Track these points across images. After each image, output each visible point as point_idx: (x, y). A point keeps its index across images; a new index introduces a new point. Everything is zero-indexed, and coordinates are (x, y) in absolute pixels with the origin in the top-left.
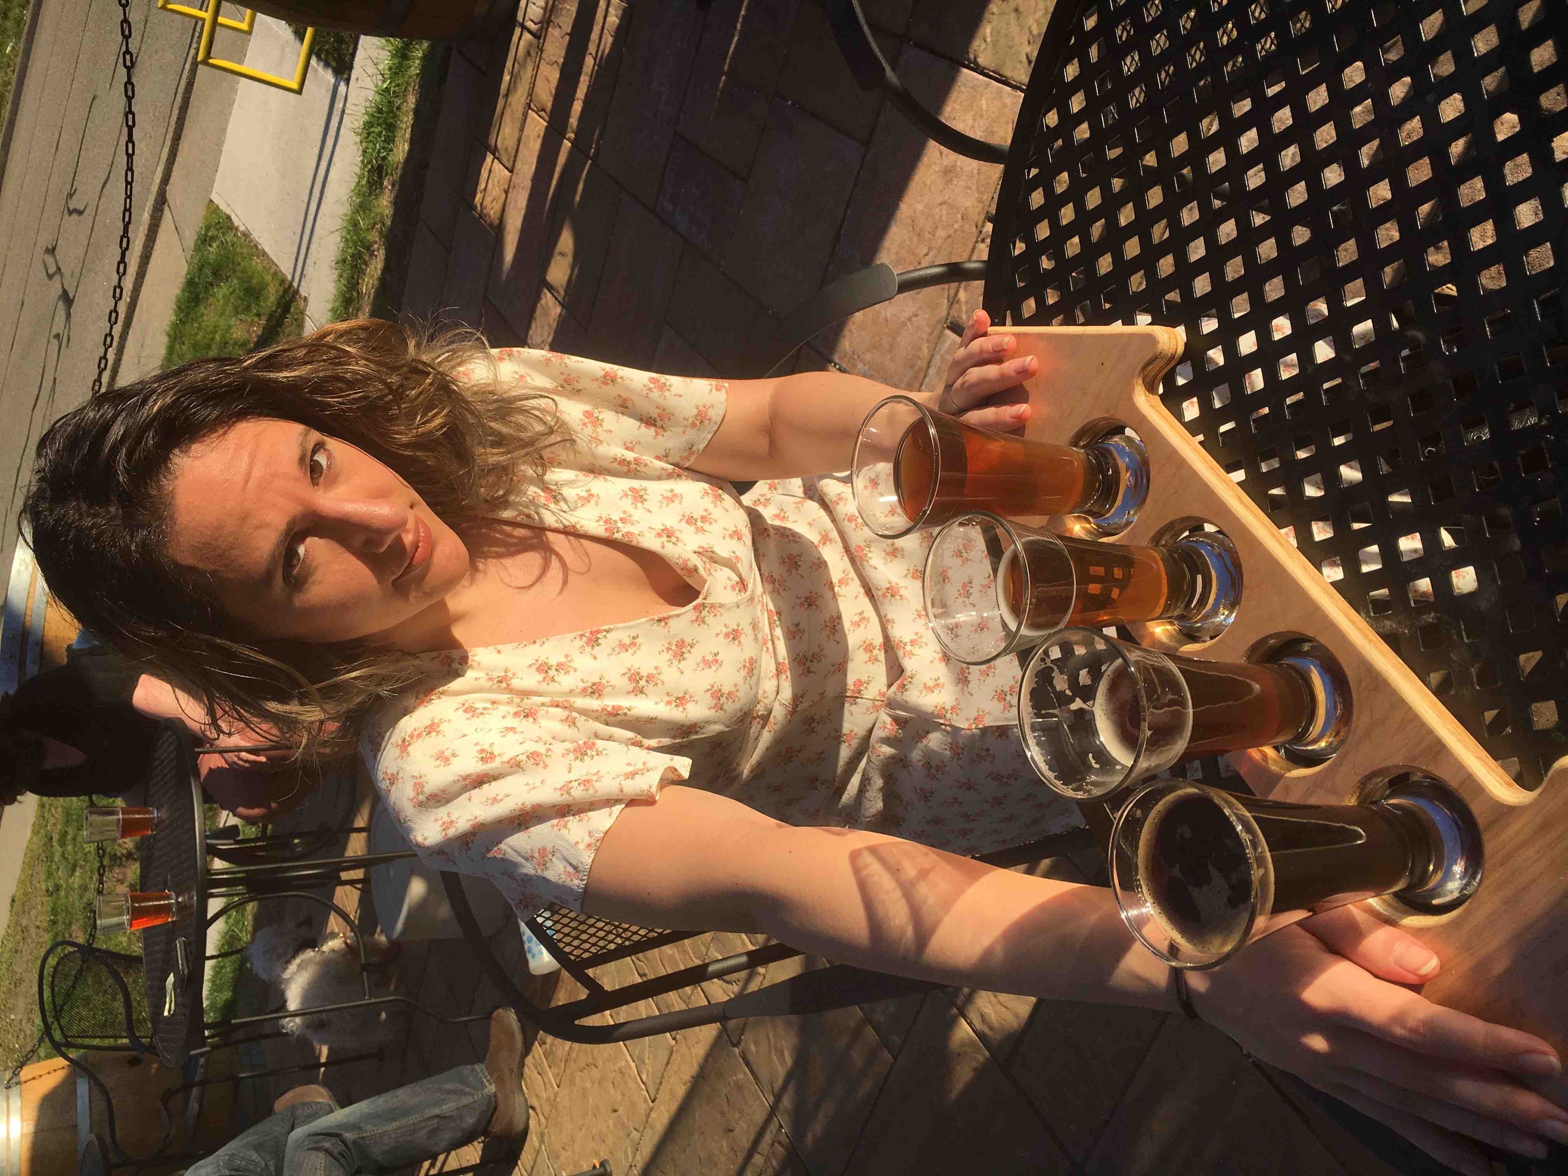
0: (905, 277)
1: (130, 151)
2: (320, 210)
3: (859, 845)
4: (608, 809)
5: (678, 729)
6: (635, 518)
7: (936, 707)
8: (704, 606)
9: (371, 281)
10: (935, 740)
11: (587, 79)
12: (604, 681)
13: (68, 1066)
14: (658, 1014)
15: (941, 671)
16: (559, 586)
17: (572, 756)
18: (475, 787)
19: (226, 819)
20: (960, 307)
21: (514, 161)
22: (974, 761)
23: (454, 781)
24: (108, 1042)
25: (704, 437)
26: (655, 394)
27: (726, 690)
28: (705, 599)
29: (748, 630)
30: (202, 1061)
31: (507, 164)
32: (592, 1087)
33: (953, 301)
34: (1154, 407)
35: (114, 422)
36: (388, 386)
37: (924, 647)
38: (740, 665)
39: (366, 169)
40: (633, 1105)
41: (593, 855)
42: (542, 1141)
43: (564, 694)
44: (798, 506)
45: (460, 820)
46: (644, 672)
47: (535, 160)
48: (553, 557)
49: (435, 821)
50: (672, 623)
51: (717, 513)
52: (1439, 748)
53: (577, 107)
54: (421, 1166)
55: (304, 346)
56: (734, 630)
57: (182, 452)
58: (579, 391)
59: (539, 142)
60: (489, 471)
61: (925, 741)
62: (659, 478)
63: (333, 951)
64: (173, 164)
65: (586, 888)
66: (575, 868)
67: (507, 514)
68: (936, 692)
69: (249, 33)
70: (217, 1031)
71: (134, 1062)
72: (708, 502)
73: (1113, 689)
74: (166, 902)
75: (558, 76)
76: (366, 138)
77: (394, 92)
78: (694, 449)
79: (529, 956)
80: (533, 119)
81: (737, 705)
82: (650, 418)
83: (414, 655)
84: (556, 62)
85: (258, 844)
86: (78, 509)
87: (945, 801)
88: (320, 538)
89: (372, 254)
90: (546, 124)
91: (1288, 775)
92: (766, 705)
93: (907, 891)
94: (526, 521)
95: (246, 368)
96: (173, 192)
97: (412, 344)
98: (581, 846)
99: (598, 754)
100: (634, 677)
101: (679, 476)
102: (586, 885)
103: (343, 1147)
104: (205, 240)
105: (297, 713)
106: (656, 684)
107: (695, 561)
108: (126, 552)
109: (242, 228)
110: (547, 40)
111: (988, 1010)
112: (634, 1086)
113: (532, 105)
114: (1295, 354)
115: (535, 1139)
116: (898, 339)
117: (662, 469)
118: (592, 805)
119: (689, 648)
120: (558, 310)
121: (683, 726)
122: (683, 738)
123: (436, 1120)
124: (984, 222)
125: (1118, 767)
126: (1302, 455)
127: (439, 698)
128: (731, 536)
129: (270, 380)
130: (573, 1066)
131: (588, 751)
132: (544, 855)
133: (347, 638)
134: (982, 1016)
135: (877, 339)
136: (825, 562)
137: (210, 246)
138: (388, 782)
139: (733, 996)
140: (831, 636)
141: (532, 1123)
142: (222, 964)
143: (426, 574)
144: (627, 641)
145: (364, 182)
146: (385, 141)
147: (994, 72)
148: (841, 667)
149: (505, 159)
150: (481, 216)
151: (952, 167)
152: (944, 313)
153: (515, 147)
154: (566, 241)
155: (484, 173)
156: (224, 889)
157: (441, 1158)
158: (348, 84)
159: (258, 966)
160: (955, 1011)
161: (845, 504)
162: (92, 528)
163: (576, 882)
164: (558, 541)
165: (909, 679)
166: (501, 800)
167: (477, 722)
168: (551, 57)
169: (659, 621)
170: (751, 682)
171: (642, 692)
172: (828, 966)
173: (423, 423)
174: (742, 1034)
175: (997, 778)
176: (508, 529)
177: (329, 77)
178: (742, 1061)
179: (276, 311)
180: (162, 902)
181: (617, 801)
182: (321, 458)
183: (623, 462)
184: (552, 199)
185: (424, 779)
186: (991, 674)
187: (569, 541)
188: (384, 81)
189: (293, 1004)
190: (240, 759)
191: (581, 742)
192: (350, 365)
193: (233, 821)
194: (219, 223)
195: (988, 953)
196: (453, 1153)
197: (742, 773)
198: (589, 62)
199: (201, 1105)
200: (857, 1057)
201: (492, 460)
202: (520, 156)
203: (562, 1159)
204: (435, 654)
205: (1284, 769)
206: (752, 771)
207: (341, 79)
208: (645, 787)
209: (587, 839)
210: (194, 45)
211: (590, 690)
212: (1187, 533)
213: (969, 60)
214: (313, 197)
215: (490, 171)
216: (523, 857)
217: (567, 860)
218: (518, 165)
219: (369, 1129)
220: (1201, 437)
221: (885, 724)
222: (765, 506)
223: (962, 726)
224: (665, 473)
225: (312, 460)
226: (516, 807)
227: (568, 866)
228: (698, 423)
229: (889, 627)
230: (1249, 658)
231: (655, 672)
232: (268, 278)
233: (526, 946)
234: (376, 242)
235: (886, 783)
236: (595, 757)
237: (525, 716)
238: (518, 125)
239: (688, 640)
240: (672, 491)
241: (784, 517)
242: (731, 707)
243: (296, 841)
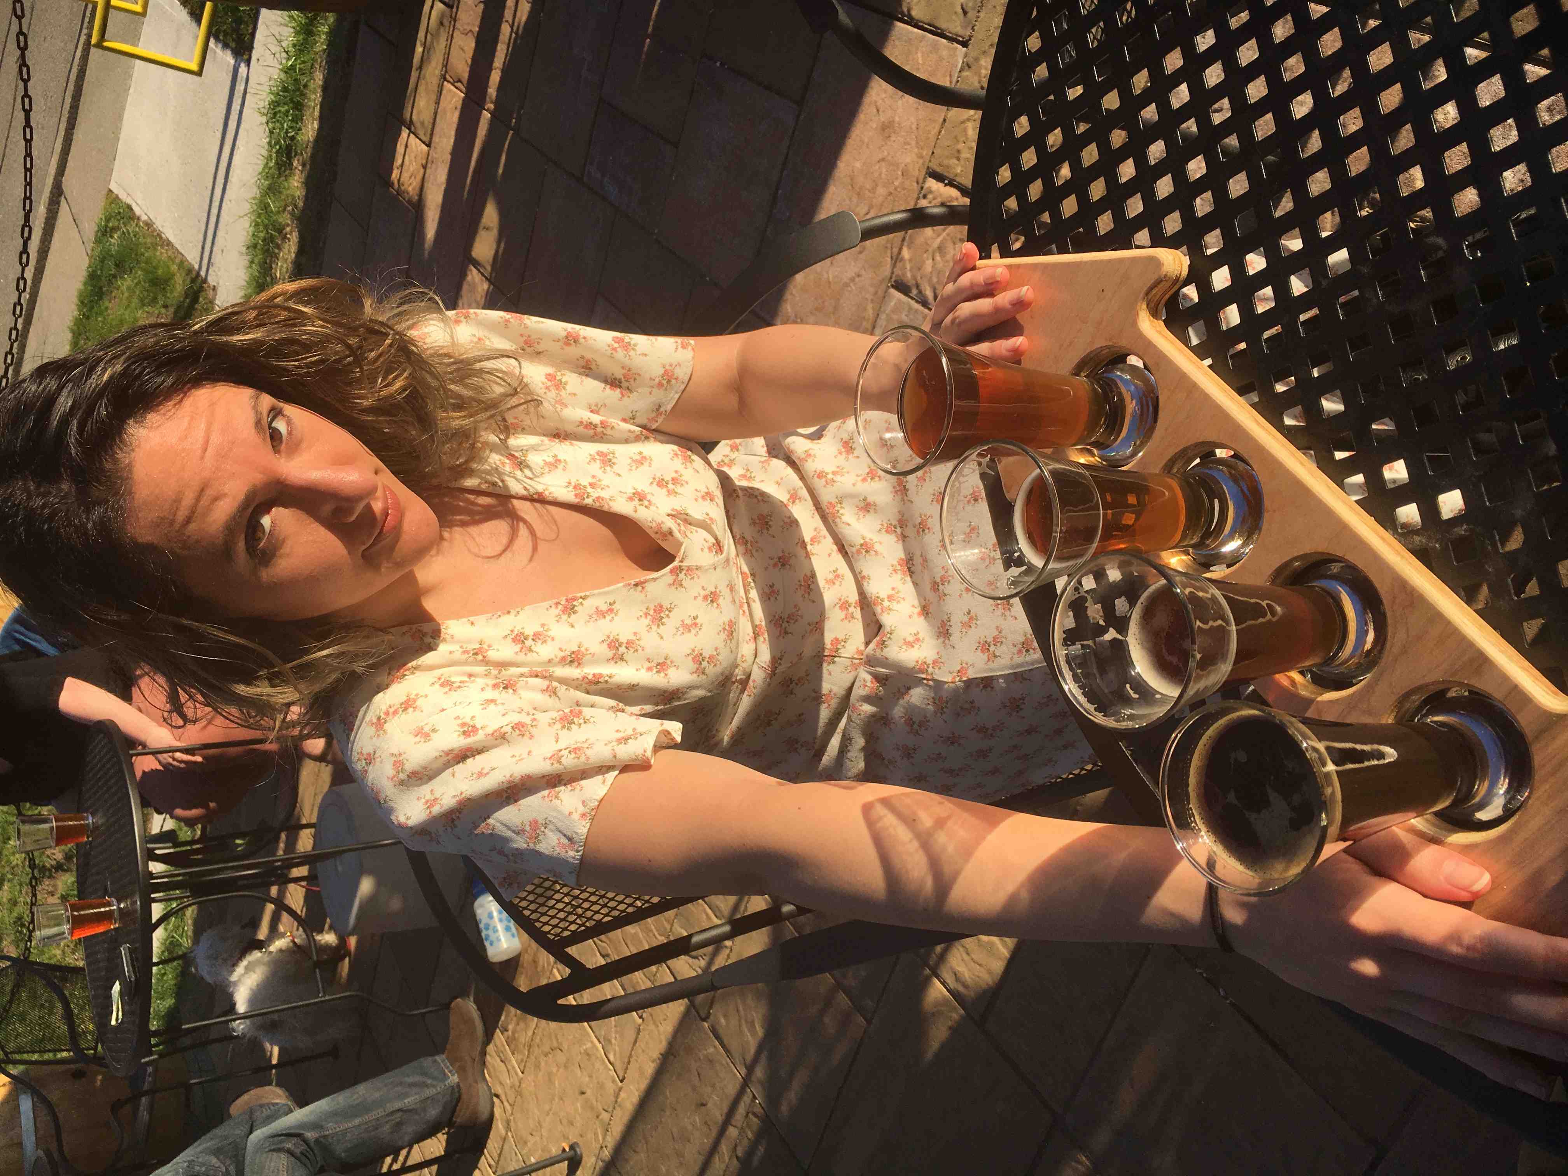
0: (867, 224)
1: (28, 137)
2: (226, 196)
3: (870, 798)
4: (600, 777)
5: (660, 695)
6: (605, 482)
7: (917, 662)
8: (680, 569)
9: (285, 265)
10: (917, 696)
11: (505, 47)
12: (583, 649)
13: (10, 1083)
14: (623, 993)
15: (921, 626)
16: (530, 553)
17: (558, 726)
18: (458, 763)
19: (159, 823)
20: (904, 265)
21: (432, 134)
22: (958, 714)
23: (436, 757)
24: (48, 1056)
25: (670, 399)
26: (620, 354)
27: (706, 654)
28: (681, 561)
29: (726, 592)
30: (150, 1069)
31: (424, 139)
32: (558, 1071)
33: (897, 259)
34: (1159, 332)
35: (59, 394)
36: (349, 347)
37: (902, 601)
38: (720, 629)
39: (274, 150)
40: (601, 1086)
41: (588, 825)
42: (508, 1128)
43: (540, 664)
44: (764, 464)
45: (445, 796)
46: (623, 639)
47: (453, 133)
48: (521, 524)
49: (418, 799)
50: (649, 587)
51: (687, 474)
52: (1481, 661)
53: (495, 77)
54: (383, 1162)
55: (254, 308)
56: (712, 593)
57: (136, 422)
58: (539, 353)
59: (457, 114)
60: (453, 435)
61: (907, 697)
62: (627, 441)
63: (281, 951)
64: (68, 154)
65: (582, 859)
66: (570, 839)
67: (470, 482)
68: (916, 646)
69: (143, 14)
70: (162, 1039)
71: (78, 1075)
72: (678, 464)
73: (1147, 615)
74: (107, 909)
75: (473, 45)
76: (272, 118)
77: (300, 69)
78: (662, 409)
79: (487, 944)
80: (450, 91)
81: (719, 669)
82: (615, 379)
83: (384, 630)
84: (471, 31)
85: (194, 847)
86: (27, 490)
87: (929, 757)
88: (286, 507)
89: (285, 238)
90: (463, 95)
91: (1319, 699)
92: (744, 669)
93: (925, 841)
94: (491, 490)
95: (195, 333)
96: (67, 183)
97: (368, 303)
98: (576, 816)
99: (585, 722)
100: (614, 644)
101: (647, 438)
102: (582, 856)
103: (305, 1147)
104: (106, 231)
105: (268, 695)
106: (636, 651)
107: (670, 523)
108: (81, 530)
109: (144, 218)
110: (460, 9)
111: (961, 969)
112: (602, 1068)
113: (448, 77)
114: (1270, 287)
115: (500, 1126)
116: (842, 301)
117: (630, 431)
118: (584, 774)
119: (667, 612)
120: (486, 286)
121: (665, 691)
122: (666, 704)
123: (399, 1115)
124: (925, 178)
125: (1158, 696)
126: (1280, 388)
127: (413, 673)
128: (703, 498)
129: (227, 342)
130: (536, 1051)
131: (575, 720)
132: (536, 828)
133: (316, 614)
134: (955, 975)
135: (820, 301)
136: (796, 521)
137: (112, 237)
138: (364, 762)
139: (700, 971)
140: (806, 596)
141: (497, 1111)
142: (163, 971)
143: (397, 542)
144: (604, 607)
145: (271, 164)
146: (292, 120)
147: (929, 25)
148: (818, 626)
149: (421, 134)
150: (399, 192)
151: (890, 122)
152: (887, 273)
153: (432, 121)
154: (491, 215)
155: (400, 149)
156: (161, 894)
157: (404, 1152)
158: (249, 66)
159: (203, 969)
160: (927, 971)
161: (814, 461)
162: (44, 506)
163: (572, 853)
164: (523, 508)
165: (889, 635)
166: (488, 773)
167: (455, 696)
168: (465, 27)
169: (636, 585)
170: (731, 645)
171: (622, 659)
172: (797, 935)
173: (383, 387)
174: (711, 1007)
175: (982, 730)
176: (471, 497)
177: (229, 59)
178: (711, 1035)
179: (183, 302)
180: (103, 910)
181: (610, 768)
182: (281, 425)
183: (590, 425)
184: (474, 171)
185: (404, 756)
186: (973, 626)
187: (536, 508)
188: (288, 59)
189: (241, 1007)
190: (174, 759)
191: (567, 711)
192: (305, 326)
193: (170, 824)
194: (119, 213)
195: (1013, 898)
196: (416, 1146)
197: (722, 739)
198: (505, 29)
199: (151, 1113)
200: (830, 1023)
201: (455, 424)
202: (437, 130)
203: (529, 1144)
204: (405, 628)
205: (1314, 693)
206: (732, 737)
207: (242, 60)
208: (640, 752)
209: (581, 809)
210: (85, 31)
211: (569, 659)
212: (1198, 461)
213: (902, 13)
214: (217, 183)
215: (406, 146)
216: (513, 832)
217: (560, 832)
218: (436, 139)
219: (331, 1128)
220: (1209, 361)
221: (866, 682)
222: (730, 466)
223: (945, 680)
224: (632, 436)
225: (270, 427)
226: (504, 779)
227: (562, 837)
228: (665, 382)
229: (865, 584)
230: (1273, 582)
231: (634, 638)
232: (174, 268)
233: (483, 934)
234: (288, 225)
235: (867, 742)
236: (583, 725)
237: (504, 688)
238: (434, 97)
239: (666, 604)
240: (640, 453)
241: (750, 477)
242: (712, 671)
243: (238, 842)
